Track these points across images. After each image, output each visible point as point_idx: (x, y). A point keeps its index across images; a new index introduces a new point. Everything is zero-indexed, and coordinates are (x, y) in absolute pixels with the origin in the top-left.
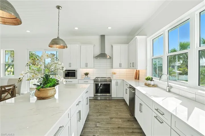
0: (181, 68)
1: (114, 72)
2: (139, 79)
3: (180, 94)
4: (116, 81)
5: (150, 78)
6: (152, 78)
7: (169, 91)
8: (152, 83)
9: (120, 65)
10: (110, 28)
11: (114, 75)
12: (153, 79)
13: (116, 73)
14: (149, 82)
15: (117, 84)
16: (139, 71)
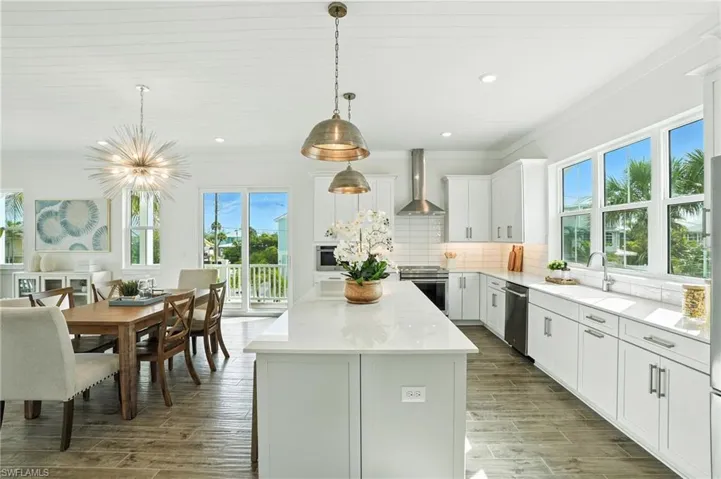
0: (633, 240)
1: (449, 251)
2: (521, 270)
3: (633, 293)
4: (460, 275)
5: (560, 265)
6: (566, 264)
7: (608, 290)
8: (566, 275)
9: (469, 233)
10: (447, 135)
11: (451, 260)
12: (568, 267)
13: (456, 255)
14: (559, 273)
15: (463, 284)
16: (522, 249)
